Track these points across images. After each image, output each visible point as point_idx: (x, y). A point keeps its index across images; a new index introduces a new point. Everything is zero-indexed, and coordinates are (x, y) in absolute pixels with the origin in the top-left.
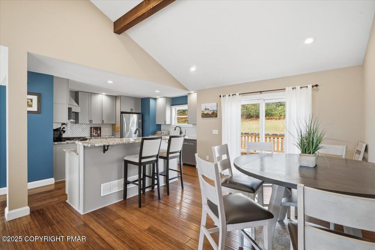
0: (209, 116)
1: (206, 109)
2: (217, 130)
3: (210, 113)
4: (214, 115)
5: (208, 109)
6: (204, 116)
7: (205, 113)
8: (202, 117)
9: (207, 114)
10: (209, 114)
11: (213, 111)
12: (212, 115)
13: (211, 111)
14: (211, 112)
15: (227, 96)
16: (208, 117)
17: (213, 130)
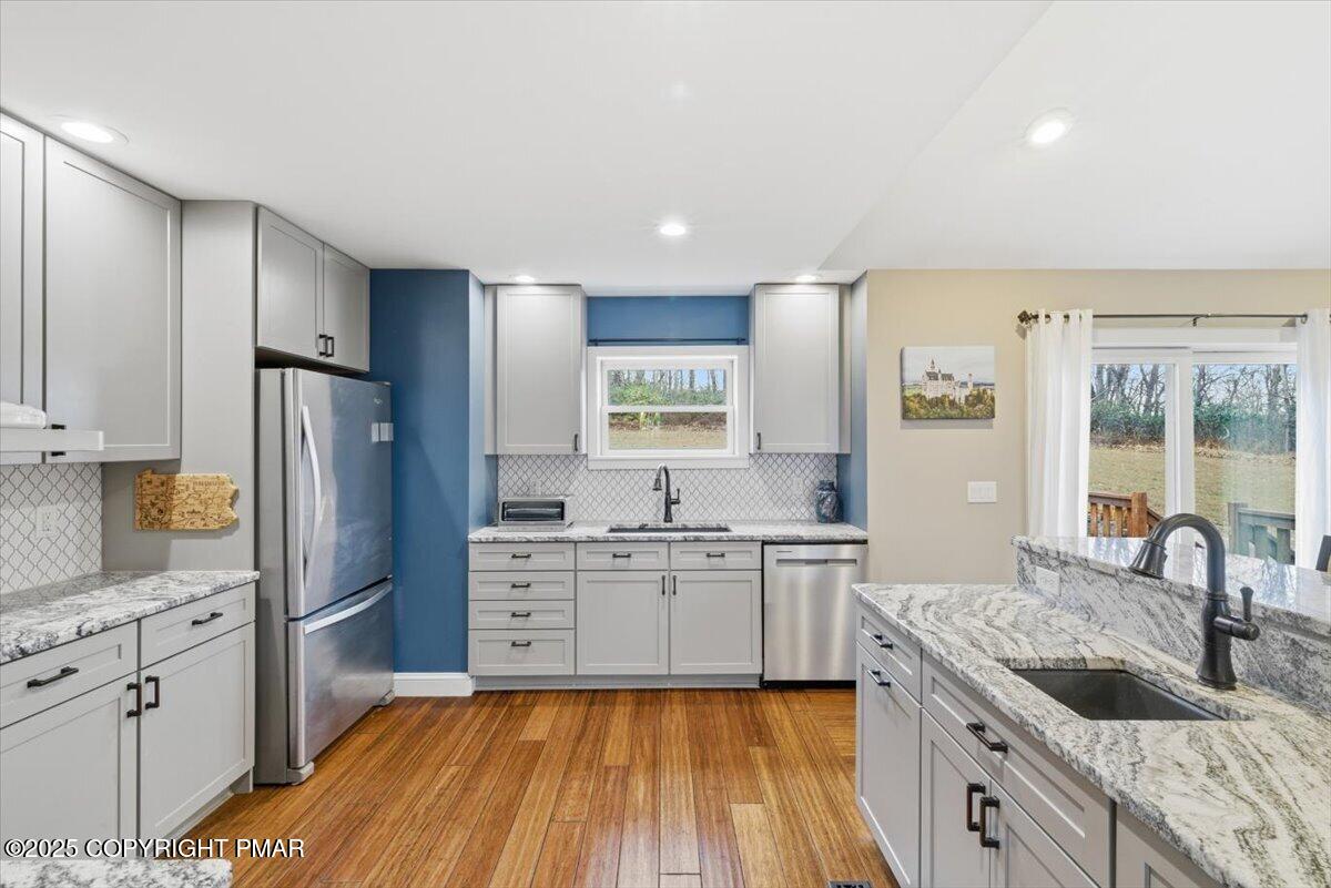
0: (954, 412)
1: (933, 376)
2: (993, 484)
3: (960, 395)
4: (979, 407)
5: (948, 377)
6: (922, 411)
7: (930, 395)
8: (906, 413)
9: (938, 402)
10: (952, 403)
11: (975, 385)
12: (974, 405)
13: (964, 384)
14: (966, 392)
15: (1057, 317)
16: (947, 418)
17: (971, 484)
